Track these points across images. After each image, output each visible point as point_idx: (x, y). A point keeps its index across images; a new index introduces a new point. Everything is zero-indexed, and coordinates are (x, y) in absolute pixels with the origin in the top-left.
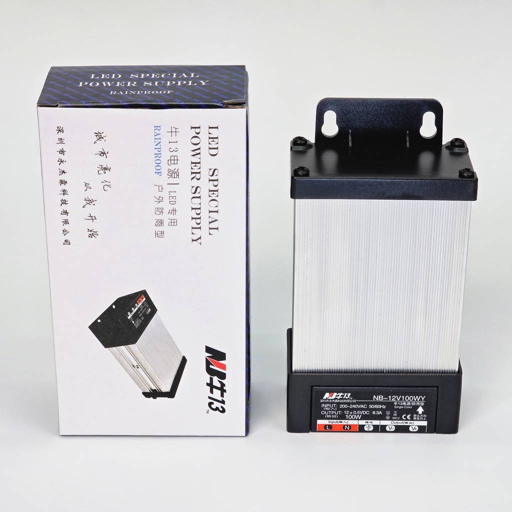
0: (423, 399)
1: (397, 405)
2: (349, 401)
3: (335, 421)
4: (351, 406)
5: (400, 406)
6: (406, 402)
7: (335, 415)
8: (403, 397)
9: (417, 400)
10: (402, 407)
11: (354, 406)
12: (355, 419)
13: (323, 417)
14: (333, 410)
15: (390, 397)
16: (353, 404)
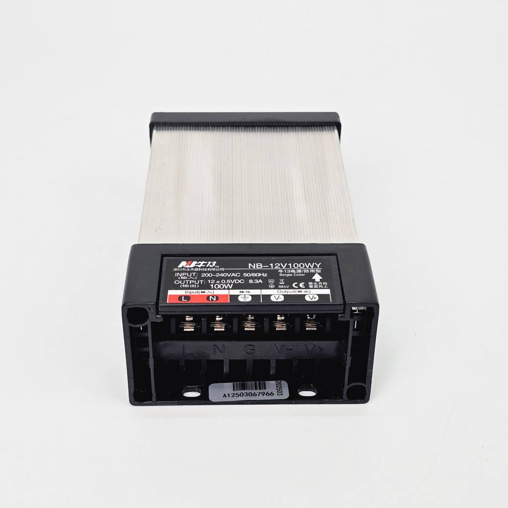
0: (318, 266)
1: (284, 273)
2: (214, 269)
3: (195, 291)
4: (218, 275)
5: (287, 273)
6: (296, 270)
7: (194, 284)
8: (290, 264)
9: (310, 267)
10: (291, 275)
11: (222, 275)
12: (224, 289)
13: (178, 287)
14: (191, 279)
15: (272, 264)
16: (220, 272)
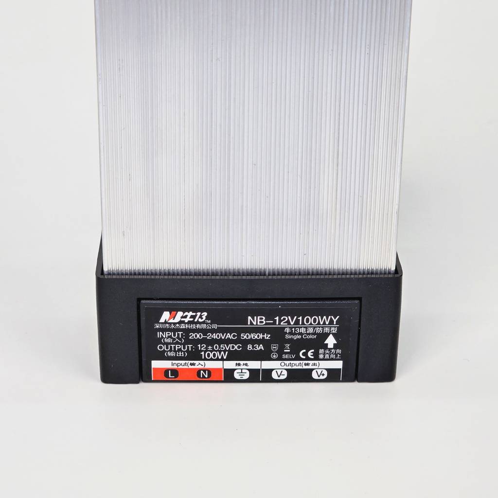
0: (335, 321)
1: (291, 333)
2: (204, 326)
3: (183, 362)
4: (210, 336)
5: (295, 334)
6: (306, 328)
7: (182, 351)
8: (300, 318)
9: (324, 323)
10: (299, 337)
11: (215, 336)
12: (218, 359)
13: (162, 357)
14: (177, 343)
15: (277, 318)
16: (213, 331)
